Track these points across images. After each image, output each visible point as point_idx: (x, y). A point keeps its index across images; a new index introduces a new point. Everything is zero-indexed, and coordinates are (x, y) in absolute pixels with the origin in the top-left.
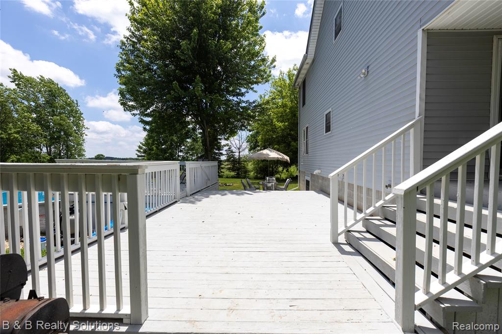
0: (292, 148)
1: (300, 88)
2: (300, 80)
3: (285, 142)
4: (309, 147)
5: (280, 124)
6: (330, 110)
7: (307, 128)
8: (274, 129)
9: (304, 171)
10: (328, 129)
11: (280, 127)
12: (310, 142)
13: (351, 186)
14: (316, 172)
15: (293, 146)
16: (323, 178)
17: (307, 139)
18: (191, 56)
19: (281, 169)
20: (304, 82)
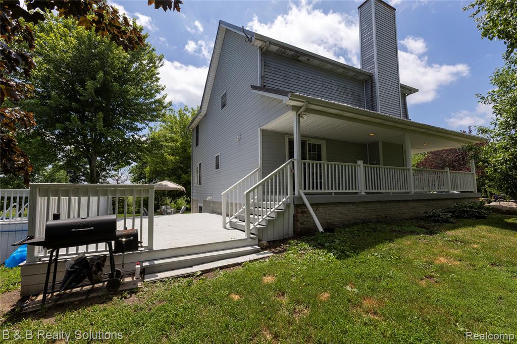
0: (183, 180)
1: (193, 130)
2: (194, 125)
3: (175, 175)
4: (202, 180)
5: (172, 158)
6: (219, 154)
7: (200, 164)
8: (164, 162)
9: (196, 199)
10: (217, 167)
11: (171, 160)
12: (202, 175)
13: (232, 204)
14: (209, 198)
15: (184, 178)
16: (214, 202)
17: (200, 173)
18: (93, 93)
19: (168, 201)
20: (197, 127)
